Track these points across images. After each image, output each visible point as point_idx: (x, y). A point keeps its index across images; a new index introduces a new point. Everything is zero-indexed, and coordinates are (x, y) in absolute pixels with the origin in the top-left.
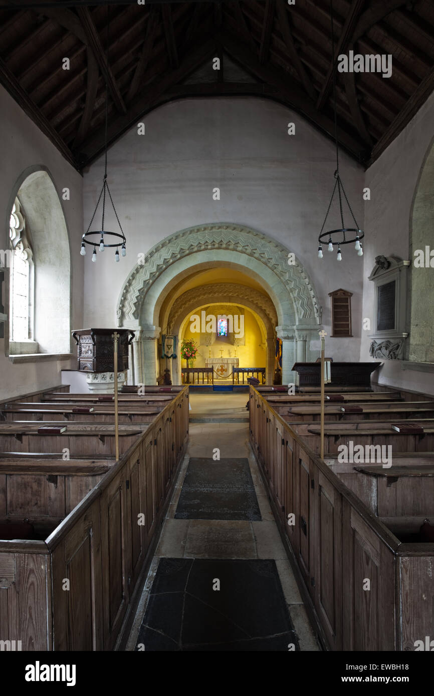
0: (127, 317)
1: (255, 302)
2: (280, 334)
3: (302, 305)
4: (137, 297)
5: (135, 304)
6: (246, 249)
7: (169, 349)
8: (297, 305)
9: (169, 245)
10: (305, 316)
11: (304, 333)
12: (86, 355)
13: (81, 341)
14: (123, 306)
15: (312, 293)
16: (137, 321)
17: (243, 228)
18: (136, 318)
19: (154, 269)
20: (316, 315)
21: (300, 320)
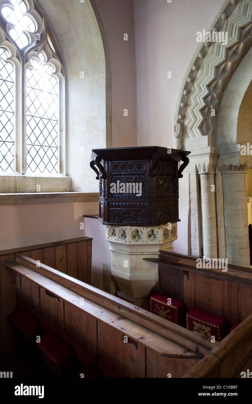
4: (205, 98)
5: (202, 110)
14: (184, 117)
16: (207, 138)
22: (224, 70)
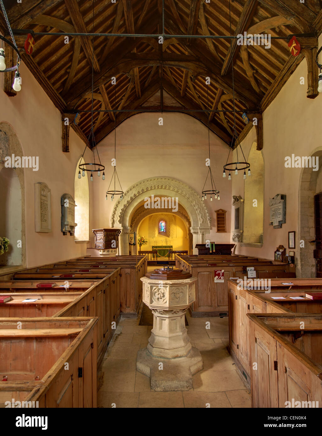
0: (115, 223)
1: (181, 212)
2: (192, 231)
3: (202, 217)
4: (120, 213)
5: (119, 216)
6: (174, 189)
7: (132, 240)
8: (199, 217)
9: (137, 187)
10: (203, 222)
11: (203, 230)
12: (100, 241)
13: (97, 234)
14: (114, 217)
15: (206, 211)
16: (121, 224)
17: (173, 179)
18: (120, 223)
19: (129, 199)
20: (208, 222)
21: (200, 224)
22: (123, 210)
